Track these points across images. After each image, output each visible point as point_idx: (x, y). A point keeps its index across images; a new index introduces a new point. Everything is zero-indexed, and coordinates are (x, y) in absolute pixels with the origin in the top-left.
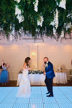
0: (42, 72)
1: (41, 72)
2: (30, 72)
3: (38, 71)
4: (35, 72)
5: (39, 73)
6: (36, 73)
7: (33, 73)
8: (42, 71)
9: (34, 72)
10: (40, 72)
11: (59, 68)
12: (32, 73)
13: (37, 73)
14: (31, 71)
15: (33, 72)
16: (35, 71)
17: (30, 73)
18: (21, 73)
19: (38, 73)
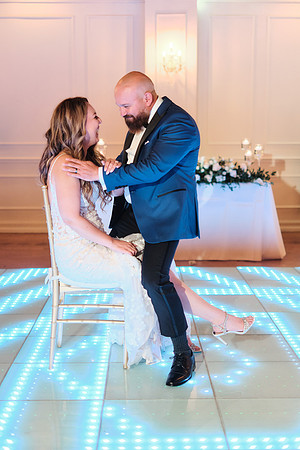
0: (239, 171)
1: (234, 174)
3: (216, 168)
5: (220, 178)
6: (203, 180)
10: (228, 175)
13: (209, 178)
19: (214, 180)
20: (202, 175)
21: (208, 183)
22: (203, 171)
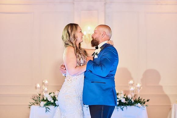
8: (130, 96)
18: (43, 103)
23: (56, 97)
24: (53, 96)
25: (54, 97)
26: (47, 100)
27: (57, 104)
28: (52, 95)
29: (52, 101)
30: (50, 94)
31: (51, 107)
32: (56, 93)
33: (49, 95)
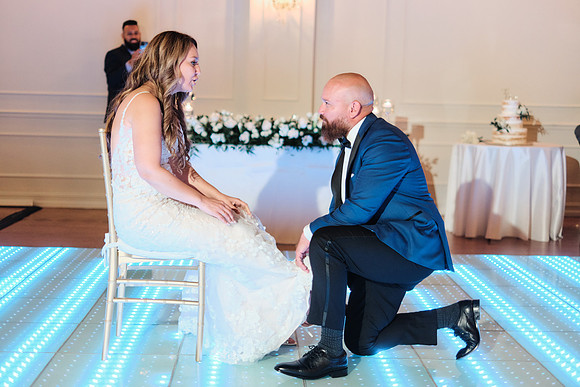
2: (260, 129)
4: (306, 131)
6: (316, 143)
7: (286, 138)
9: (293, 134)
11: (506, 113)
12: (276, 142)
14: (267, 126)
15: (284, 131)
16: (303, 124)
17: (263, 141)
20: (316, 137)
21: (321, 146)
22: (316, 131)
23: (213, 125)
24: (205, 123)
25: (209, 124)
26: (193, 131)
27: (214, 142)
28: (204, 120)
29: (204, 134)
30: (199, 118)
31: (203, 147)
32: (214, 118)
33: (196, 121)
